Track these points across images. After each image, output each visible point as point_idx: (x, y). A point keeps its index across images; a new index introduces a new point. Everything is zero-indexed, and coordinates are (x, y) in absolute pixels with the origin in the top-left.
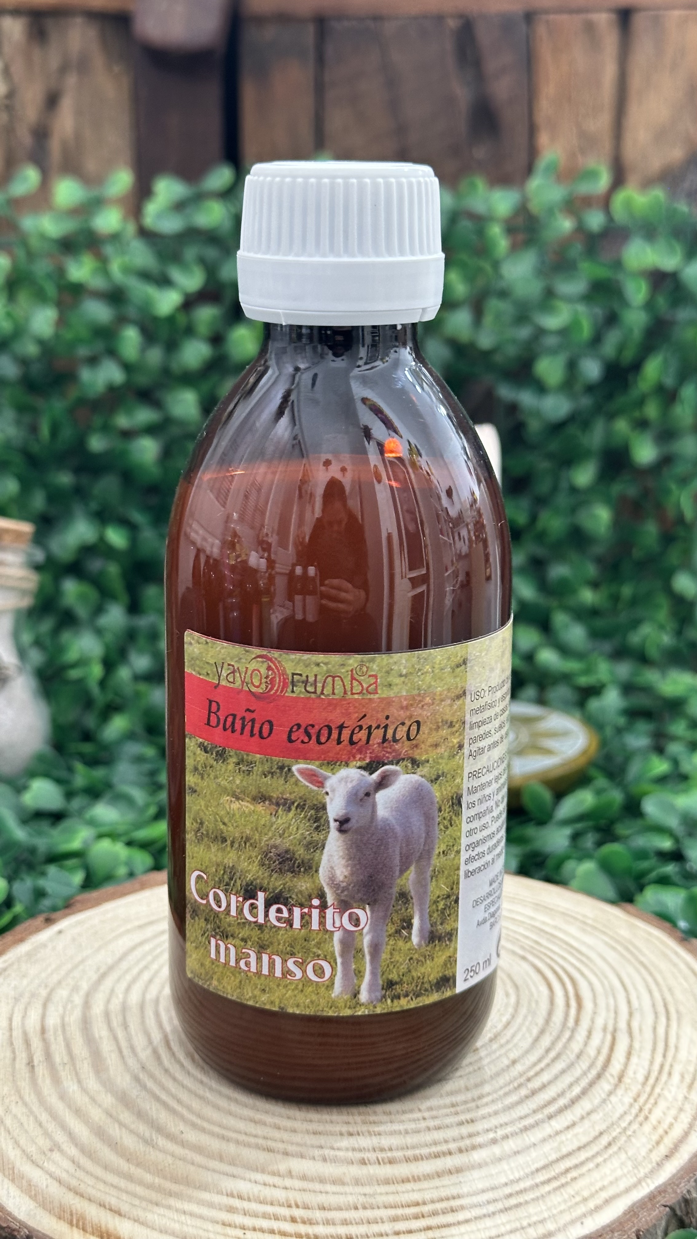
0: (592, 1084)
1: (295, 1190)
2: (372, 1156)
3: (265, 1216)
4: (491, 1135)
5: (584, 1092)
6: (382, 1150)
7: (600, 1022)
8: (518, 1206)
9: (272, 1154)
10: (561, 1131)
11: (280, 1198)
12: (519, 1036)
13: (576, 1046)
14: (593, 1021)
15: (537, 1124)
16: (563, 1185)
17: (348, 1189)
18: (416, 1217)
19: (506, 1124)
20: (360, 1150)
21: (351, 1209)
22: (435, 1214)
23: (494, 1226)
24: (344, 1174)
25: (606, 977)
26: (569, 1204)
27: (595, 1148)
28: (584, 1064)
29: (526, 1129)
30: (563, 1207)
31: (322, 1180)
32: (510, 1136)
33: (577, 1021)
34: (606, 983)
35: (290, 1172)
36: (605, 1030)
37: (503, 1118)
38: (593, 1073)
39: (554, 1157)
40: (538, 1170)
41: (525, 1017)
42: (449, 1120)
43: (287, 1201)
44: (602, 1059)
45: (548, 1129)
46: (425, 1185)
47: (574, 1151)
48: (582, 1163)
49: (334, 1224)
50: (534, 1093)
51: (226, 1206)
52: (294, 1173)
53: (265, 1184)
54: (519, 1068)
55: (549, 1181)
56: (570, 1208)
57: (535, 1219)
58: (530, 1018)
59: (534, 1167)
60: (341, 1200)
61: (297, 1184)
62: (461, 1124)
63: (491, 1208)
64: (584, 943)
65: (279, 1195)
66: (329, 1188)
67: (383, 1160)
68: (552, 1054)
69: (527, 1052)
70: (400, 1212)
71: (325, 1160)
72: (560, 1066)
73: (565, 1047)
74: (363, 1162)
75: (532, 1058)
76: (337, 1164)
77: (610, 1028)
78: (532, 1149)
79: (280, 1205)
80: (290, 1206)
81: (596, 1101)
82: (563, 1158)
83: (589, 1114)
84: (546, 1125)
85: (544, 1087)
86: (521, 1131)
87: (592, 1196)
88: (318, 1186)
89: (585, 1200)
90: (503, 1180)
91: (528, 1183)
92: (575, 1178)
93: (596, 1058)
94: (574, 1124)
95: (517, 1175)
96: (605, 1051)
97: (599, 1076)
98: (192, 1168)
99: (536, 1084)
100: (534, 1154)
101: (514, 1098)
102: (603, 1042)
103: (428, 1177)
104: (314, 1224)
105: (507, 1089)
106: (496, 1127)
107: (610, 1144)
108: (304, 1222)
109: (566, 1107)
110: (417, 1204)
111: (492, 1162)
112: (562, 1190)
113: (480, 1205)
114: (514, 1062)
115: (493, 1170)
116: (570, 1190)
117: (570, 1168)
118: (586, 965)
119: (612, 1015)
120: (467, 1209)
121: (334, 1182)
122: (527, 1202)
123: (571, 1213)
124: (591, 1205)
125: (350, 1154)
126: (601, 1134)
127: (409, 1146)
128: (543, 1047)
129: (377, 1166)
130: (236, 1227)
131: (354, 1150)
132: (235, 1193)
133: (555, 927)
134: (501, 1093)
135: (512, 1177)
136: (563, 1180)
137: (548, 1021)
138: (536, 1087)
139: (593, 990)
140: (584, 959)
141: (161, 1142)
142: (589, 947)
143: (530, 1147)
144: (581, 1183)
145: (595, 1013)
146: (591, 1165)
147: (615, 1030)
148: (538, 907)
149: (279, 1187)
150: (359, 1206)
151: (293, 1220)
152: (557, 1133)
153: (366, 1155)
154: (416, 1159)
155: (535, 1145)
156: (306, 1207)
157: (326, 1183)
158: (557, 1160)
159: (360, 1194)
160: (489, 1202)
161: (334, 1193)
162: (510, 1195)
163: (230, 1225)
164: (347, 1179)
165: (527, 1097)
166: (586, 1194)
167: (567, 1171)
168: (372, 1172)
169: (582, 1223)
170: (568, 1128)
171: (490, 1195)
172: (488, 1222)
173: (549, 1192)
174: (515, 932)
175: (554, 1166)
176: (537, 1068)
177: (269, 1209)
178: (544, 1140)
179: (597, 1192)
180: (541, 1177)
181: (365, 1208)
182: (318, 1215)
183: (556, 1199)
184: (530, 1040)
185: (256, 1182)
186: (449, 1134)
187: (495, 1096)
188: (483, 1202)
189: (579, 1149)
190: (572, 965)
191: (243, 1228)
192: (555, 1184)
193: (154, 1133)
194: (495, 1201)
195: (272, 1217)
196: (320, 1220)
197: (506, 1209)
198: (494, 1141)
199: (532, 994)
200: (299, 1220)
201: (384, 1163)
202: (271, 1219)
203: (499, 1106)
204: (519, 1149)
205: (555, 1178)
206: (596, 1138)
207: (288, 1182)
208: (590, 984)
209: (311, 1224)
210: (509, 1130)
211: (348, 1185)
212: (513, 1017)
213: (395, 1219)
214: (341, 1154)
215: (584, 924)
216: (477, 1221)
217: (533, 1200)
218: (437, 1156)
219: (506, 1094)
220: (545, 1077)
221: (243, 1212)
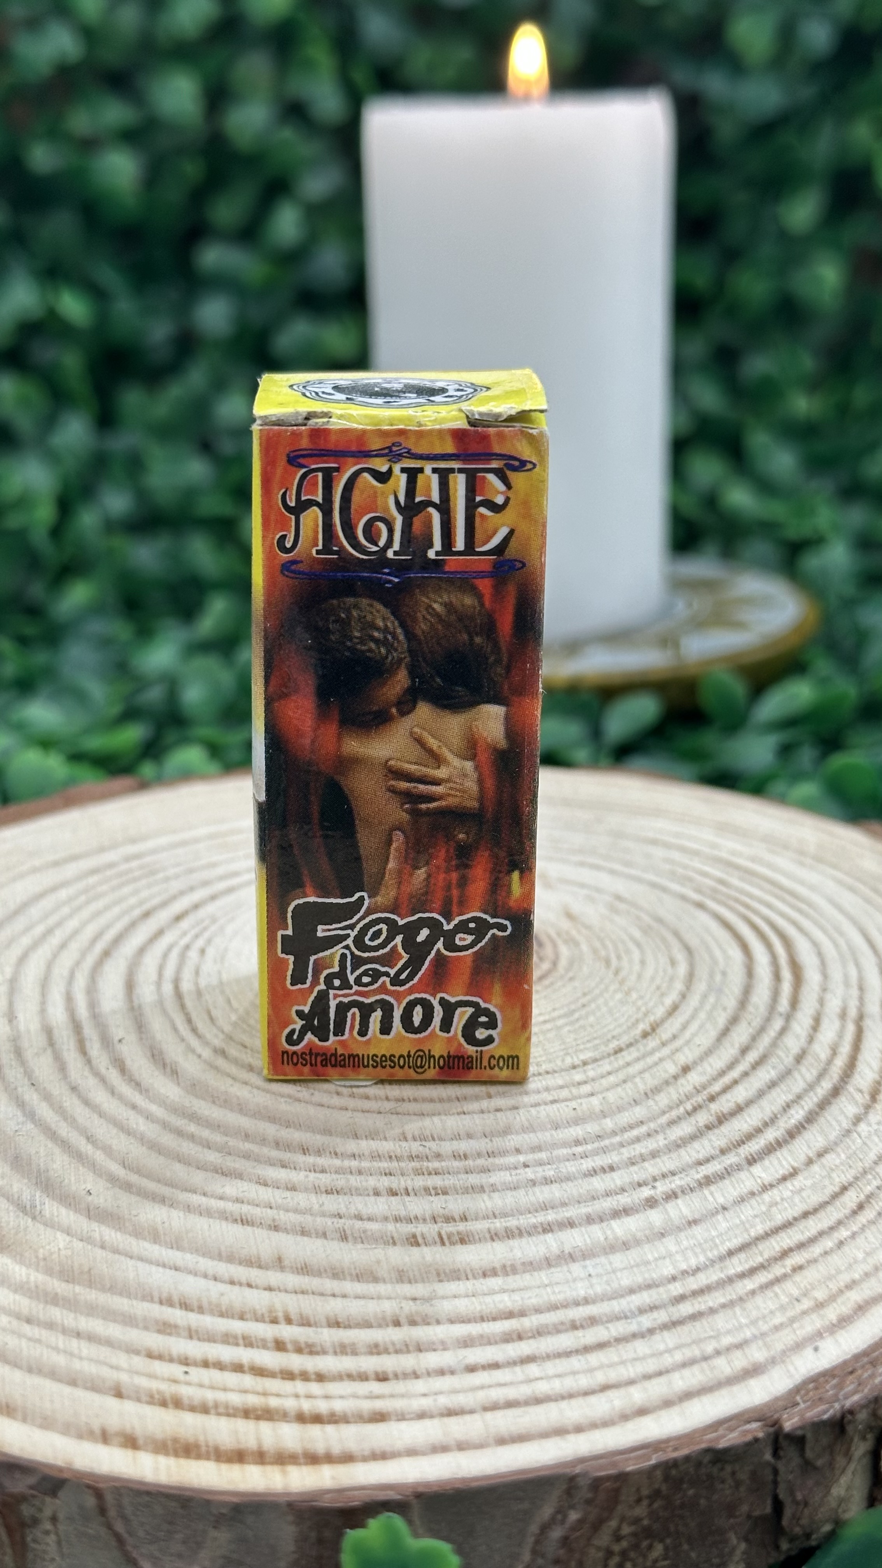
0: (824, 1105)
1: (286, 1291)
2: (429, 1230)
3: (228, 1339)
4: (646, 1192)
5: (811, 1118)
6: (449, 1219)
7: (834, 1004)
8: (695, 1317)
9: (249, 1229)
10: (772, 1186)
11: (258, 1307)
12: (694, 1027)
13: (793, 1043)
14: (821, 1002)
15: (728, 1173)
16: (778, 1280)
17: (382, 1289)
18: (508, 1338)
19: (673, 1174)
20: (409, 1220)
21: (387, 1326)
22: (539, 1332)
23: (653, 1355)
24: (378, 1262)
25: (842, 934)
26: (790, 1313)
27: (832, 1215)
28: (807, 1073)
29: (708, 1181)
30: (778, 1319)
31: (337, 1274)
32: (680, 1193)
33: (794, 1003)
34: (841, 942)
35: (280, 1259)
36: (843, 1015)
37: (667, 1163)
38: (826, 1085)
39: (760, 1229)
40: (731, 1253)
41: (705, 997)
42: (571, 1167)
43: (270, 1312)
44: (840, 1062)
45: (747, 1181)
46: (527, 1279)
47: (795, 1219)
48: (812, 1240)
49: (355, 1353)
50: (722, 1119)
51: (157, 1322)
52: (286, 1263)
53: (232, 1283)
54: (695, 1078)
55: (752, 1272)
56: (792, 1320)
57: (727, 1340)
58: (712, 999)
59: (723, 1250)
60: (371, 1308)
61: (292, 1280)
62: (593, 1173)
63: (646, 1322)
64: (802, 883)
65: (258, 1300)
66: (349, 1286)
67: (449, 1238)
68: (752, 1056)
69: (708, 1053)
70: (474, 1329)
71: (344, 1238)
72: (765, 1074)
73: (774, 1044)
74: (414, 1241)
75: (717, 1062)
76: (367, 1246)
77: (853, 1012)
78: (720, 1217)
79: (257, 1320)
80: (274, 1321)
81: (833, 1135)
82: (776, 1231)
83: (820, 1155)
84: (743, 1175)
85: (739, 1110)
86: (700, 1184)
87: (832, 1298)
88: (329, 1285)
89: (820, 1306)
90: (668, 1270)
91: (713, 1276)
92: (801, 1268)
93: (830, 1062)
94: (794, 1173)
95: (693, 1262)
96: (845, 1049)
97: (836, 1092)
98: (99, 1253)
99: (725, 1104)
100: (722, 1222)
101: (685, 1129)
102: (841, 1035)
103: (530, 1266)
104: (317, 1353)
105: (674, 1114)
106: (655, 1179)
107: (861, 1207)
108: (299, 1350)
109: (779, 1144)
110: (510, 1315)
111: (648, 1240)
112: (776, 1288)
113: (626, 1317)
114: (686, 1069)
115: (649, 1252)
116: (791, 1288)
117: (791, 1250)
118: (807, 916)
119: (855, 992)
120: (603, 1323)
121: (358, 1277)
122: (712, 1311)
123: (794, 1331)
124: (831, 1314)
125: (391, 1227)
126: (844, 1189)
127: (497, 1213)
128: (737, 1046)
129: (439, 1249)
130: (171, 1360)
131: (397, 1219)
132: (176, 1299)
133: (753, 859)
134: (664, 1120)
135: (684, 1266)
136: (778, 1270)
137: (743, 1003)
138: (725, 1110)
139: (820, 954)
140: (803, 906)
141: (51, 1208)
142: (812, 888)
143: (717, 1212)
144: (811, 1275)
145: (824, 990)
146: (828, 1243)
147: (861, 1017)
148: (723, 828)
149: (257, 1287)
150: (403, 1320)
151: (280, 1346)
152: (766, 1188)
153: (420, 1229)
154: (509, 1234)
155: (725, 1208)
156: (305, 1322)
157: (345, 1279)
158: (767, 1235)
159: (406, 1298)
160: (642, 1311)
161: (357, 1297)
162: (682, 1298)
163: (160, 1357)
164: (382, 1272)
165: (709, 1127)
166: (820, 1294)
167: (785, 1253)
168: (429, 1258)
169: (816, 1349)
170: (784, 1179)
171: (645, 1298)
172: (641, 1347)
173: (753, 1293)
174: (686, 867)
175: (761, 1246)
176: (727, 1079)
177: (237, 1326)
178: (742, 1200)
179: (841, 1292)
180: (737, 1265)
181: (413, 1323)
182: (327, 1336)
183: (765, 1303)
184: (713, 1034)
185: (215, 1279)
186: (572, 1189)
187: (652, 1125)
188: (631, 1311)
189: (806, 1215)
190: (783, 915)
191: (185, 1361)
192: (763, 1278)
193: (38, 1194)
194: (653, 1308)
195: (241, 1341)
196: (328, 1345)
197: (675, 1324)
198: (651, 1203)
199: (715, 961)
200: (289, 1346)
201: (452, 1243)
202: (237, 1345)
203: (660, 1141)
204: (697, 1216)
205: (762, 1267)
206: (835, 1196)
207: (274, 1277)
208: (815, 944)
209: (311, 1353)
210: (677, 1182)
211: (384, 1281)
212: (684, 996)
213: (467, 1343)
214: (373, 1227)
215: (800, 853)
216: (620, 1347)
217: (724, 1306)
218: (547, 1229)
219: (672, 1123)
220: (740, 1094)
221: (186, 1334)
